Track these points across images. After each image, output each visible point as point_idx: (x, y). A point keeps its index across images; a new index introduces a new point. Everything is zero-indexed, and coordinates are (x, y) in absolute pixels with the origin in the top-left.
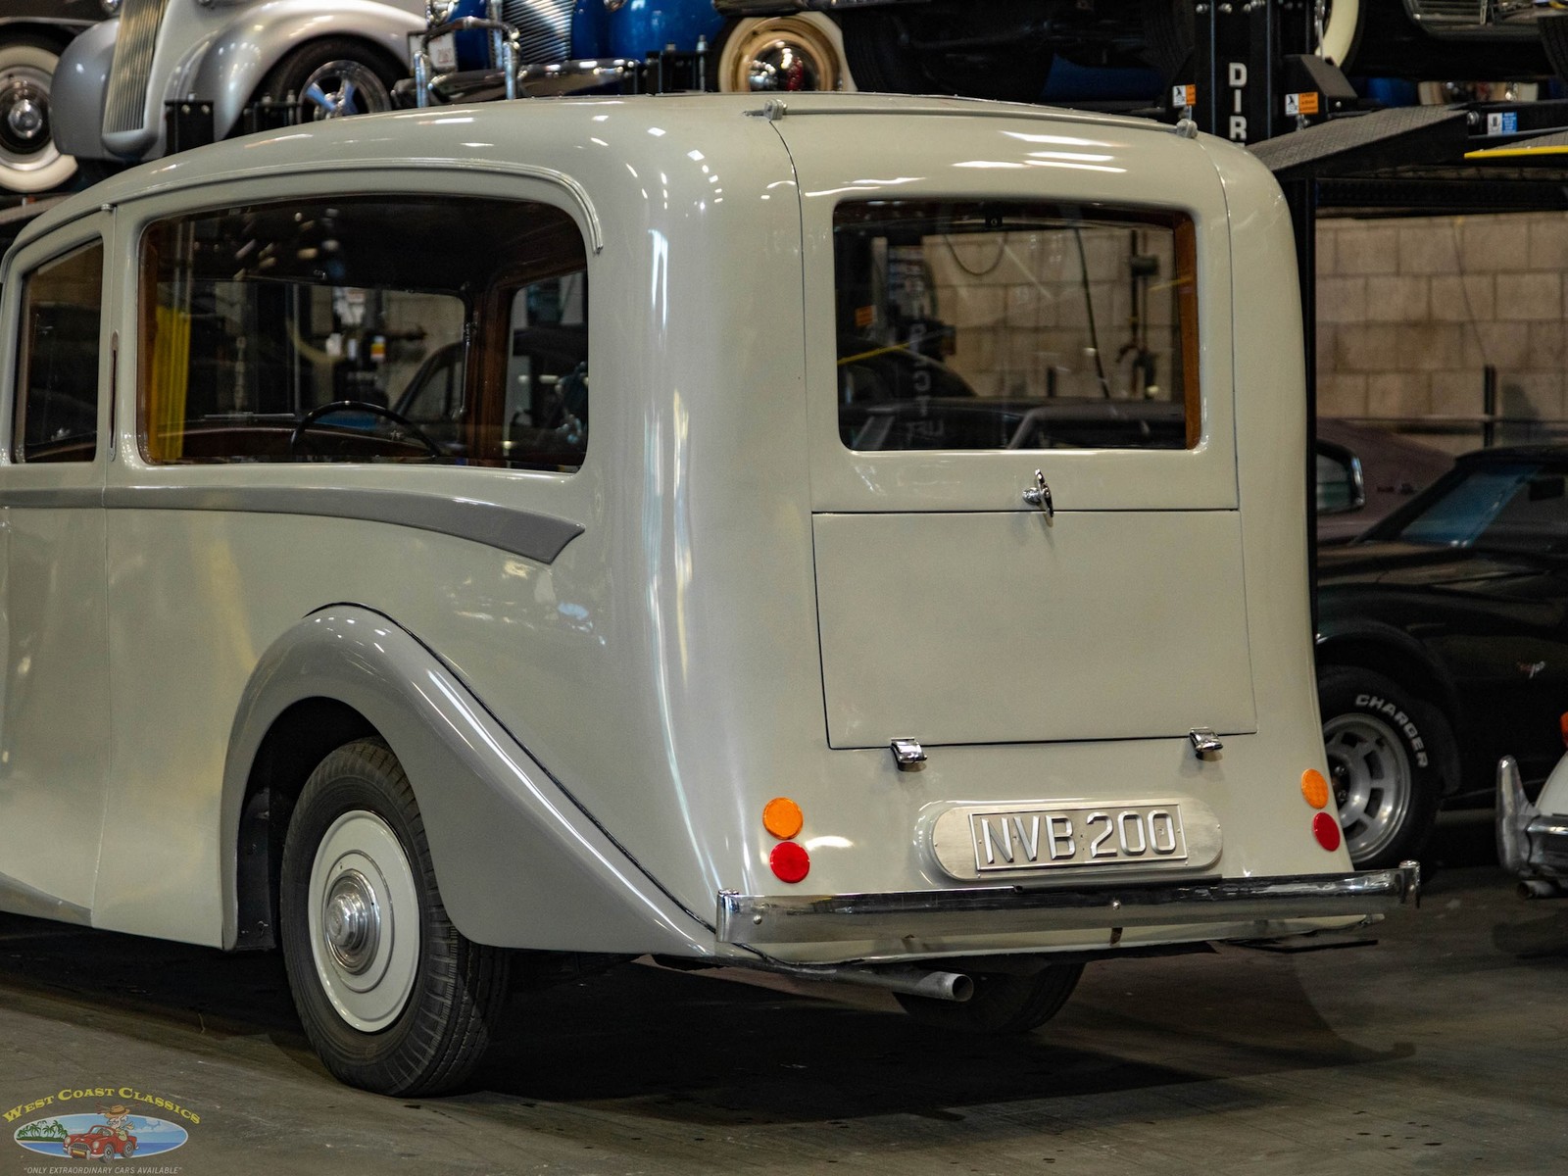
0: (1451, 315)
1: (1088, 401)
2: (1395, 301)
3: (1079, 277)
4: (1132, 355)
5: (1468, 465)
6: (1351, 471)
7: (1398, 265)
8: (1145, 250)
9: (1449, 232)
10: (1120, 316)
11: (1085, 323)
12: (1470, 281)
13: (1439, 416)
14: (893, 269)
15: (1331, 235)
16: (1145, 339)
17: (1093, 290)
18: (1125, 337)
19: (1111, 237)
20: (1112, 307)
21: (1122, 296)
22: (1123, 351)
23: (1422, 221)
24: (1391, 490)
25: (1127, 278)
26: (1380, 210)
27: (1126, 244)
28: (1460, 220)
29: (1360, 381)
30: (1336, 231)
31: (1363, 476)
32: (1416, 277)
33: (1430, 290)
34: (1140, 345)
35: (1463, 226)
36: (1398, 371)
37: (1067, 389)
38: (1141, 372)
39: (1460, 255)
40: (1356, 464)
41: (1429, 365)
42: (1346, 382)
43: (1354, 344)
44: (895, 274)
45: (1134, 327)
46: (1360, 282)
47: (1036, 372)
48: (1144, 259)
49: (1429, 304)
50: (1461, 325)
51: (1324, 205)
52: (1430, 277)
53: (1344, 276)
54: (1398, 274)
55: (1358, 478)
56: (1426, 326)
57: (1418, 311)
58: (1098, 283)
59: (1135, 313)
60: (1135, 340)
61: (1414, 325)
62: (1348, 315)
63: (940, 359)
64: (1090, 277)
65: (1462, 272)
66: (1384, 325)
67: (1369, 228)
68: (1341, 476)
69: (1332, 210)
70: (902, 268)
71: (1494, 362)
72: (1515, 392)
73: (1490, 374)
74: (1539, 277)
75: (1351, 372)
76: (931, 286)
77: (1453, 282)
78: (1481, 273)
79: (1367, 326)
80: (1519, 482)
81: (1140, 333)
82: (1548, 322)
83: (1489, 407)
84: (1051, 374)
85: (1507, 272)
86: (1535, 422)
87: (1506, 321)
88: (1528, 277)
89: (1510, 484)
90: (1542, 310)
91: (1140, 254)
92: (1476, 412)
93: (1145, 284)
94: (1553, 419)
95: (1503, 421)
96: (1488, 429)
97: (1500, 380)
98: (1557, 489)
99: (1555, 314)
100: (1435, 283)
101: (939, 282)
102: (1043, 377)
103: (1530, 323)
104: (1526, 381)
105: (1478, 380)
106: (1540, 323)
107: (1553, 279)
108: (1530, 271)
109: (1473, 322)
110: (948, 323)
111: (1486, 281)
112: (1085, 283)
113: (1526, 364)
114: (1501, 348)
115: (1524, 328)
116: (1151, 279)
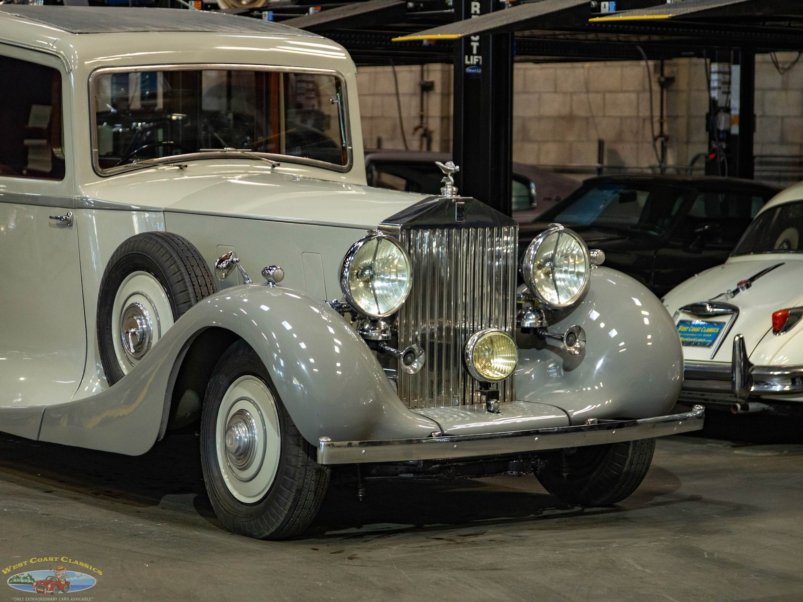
0: (582, 113)
1: (398, 151)
2: (553, 105)
3: (393, 91)
4: (420, 131)
5: (588, 185)
6: (529, 188)
7: (556, 88)
8: (428, 78)
9: (581, 71)
10: (414, 111)
11: (397, 115)
12: (591, 96)
13: (575, 164)
14: (299, 85)
15: (521, 72)
16: (427, 123)
17: (402, 99)
18: (417, 123)
19: (411, 71)
20: (411, 107)
21: (416, 101)
22: (416, 129)
23: (568, 65)
24: (550, 199)
25: (418, 90)
26: (547, 57)
27: (418, 75)
28: (587, 65)
29: (535, 146)
30: (525, 69)
31: (536, 191)
32: (565, 93)
33: (572, 100)
34: (425, 126)
35: (589, 69)
36: (555, 141)
37: (387, 145)
38: (425, 140)
39: (587, 82)
40: (533, 185)
41: (571, 138)
42: (529, 146)
43: (533, 127)
44: (301, 88)
45: (422, 117)
46: (537, 96)
47: (371, 139)
48: (427, 83)
49: (571, 107)
50: (587, 118)
51: (518, 54)
52: (572, 94)
53: (528, 93)
54: (555, 92)
55: (533, 191)
56: (569, 119)
57: (565, 111)
58: (404, 94)
59: (422, 110)
60: (422, 123)
61: (563, 118)
62: (530, 113)
63: (323, 131)
64: (400, 91)
65: (588, 92)
66: (548, 117)
67: (541, 69)
68: (525, 192)
69: (523, 57)
70: (304, 85)
71: (603, 137)
72: (613, 153)
73: (601, 144)
74: (627, 95)
75: (531, 141)
76: (318, 95)
77: (583, 96)
78: (597, 92)
79: (540, 118)
80: (614, 193)
81: (425, 120)
82: (630, 117)
83: (600, 160)
84: (379, 141)
85: (610, 92)
86: (623, 168)
87: (610, 117)
88: (621, 96)
89: (609, 195)
90: (628, 111)
91: (425, 79)
92: (594, 163)
93: (428, 95)
94: (632, 166)
95: (608, 167)
96: (599, 170)
97: (606, 147)
98: (633, 198)
99: (634, 113)
100: (574, 97)
101: (322, 93)
102: (375, 142)
103: (621, 118)
104: (619, 147)
105: (595, 147)
106: (627, 118)
107: (633, 96)
108: (622, 92)
109: (593, 117)
110: (327, 113)
111: (599, 97)
112: (397, 94)
113: (619, 138)
114: (607, 131)
115: (618, 121)
116: (431, 93)
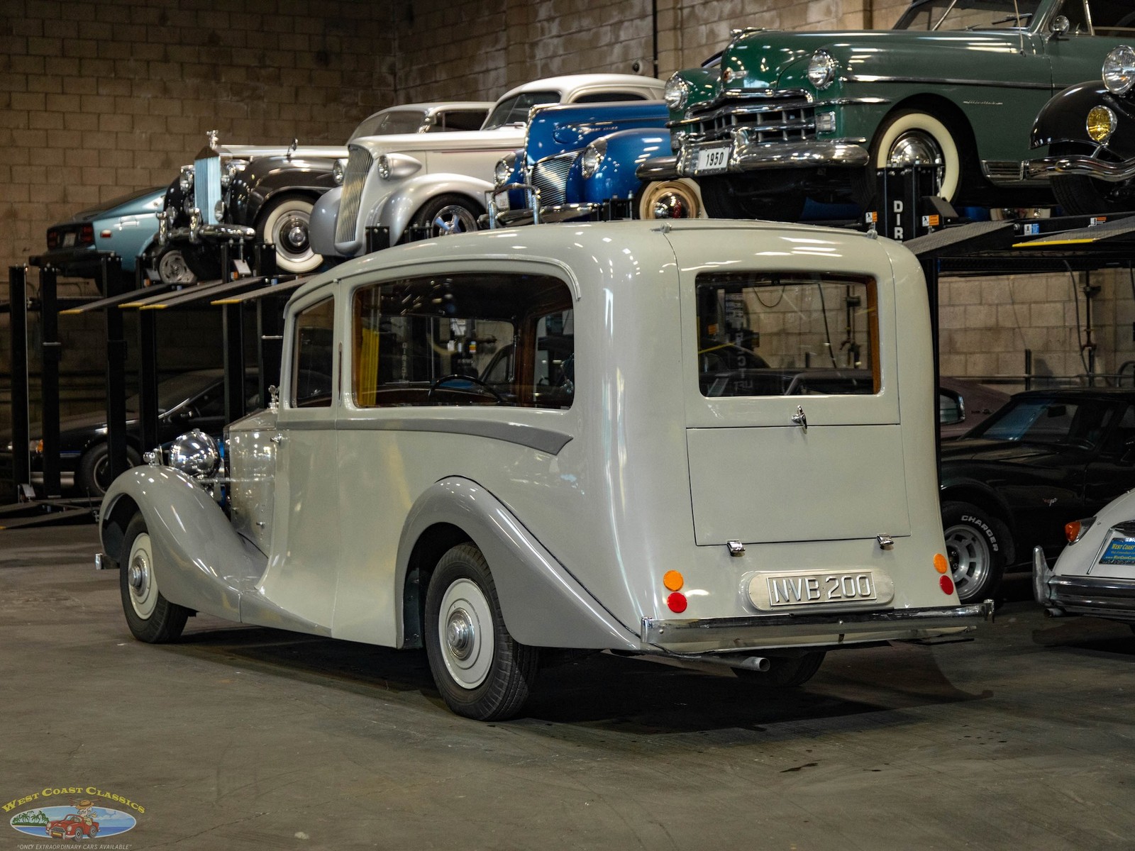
0: (1009, 324)
1: (826, 370)
2: (980, 317)
3: (821, 308)
4: (848, 346)
5: (1017, 399)
6: (957, 402)
7: (981, 299)
8: (854, 294)
9: (1006, 282)
10: (842, 326)
11: (823, 330)
12: (1016, 307)
13: (1002, 375)
14: (728, 304)
15: (946, 285)
16: (854, 339)
17: (827, 314)
18: (844, 337)
19: (837, 288)
20: (837, 322)
21: (842, 317)
22: (843, 344)
23: (993, 277)
24: (979, 412)
25: (845, 305)
26: (971, 272)
27: (844, 291)
28: (1012, 277)
29: (962, 357)
30: (950, 283)
31: (964, 405)
32: (990, 305)
33: (997, 312)
34: (852, 341)
35: (1013, 279)
36: (982, 352)
37: (815, 363)
38: (852, 354)
39: (1012, 294)
40: (961, 399)
41: (997, 349)
42: (956, 358)
43: (959, 339)
44: (729, 307)
45: (849, 332)
46: (962, 308)
48: (853, 298)
49: (997, 320)
50: (1014, 329)
51: (942, 270)
52: (997, 305)
53: (954, 305)
54: (981, 304)
55: (962, 406)
56: (995, 330)
57: (992, 322)
58: (831, 310)
59: (849, 325)
60: (849, 339)
61: (989, 329)
62: (957, 325)
63: (752, 349)
64: (826, 308)
65: (1013, 303)
66: (974, 329)
67: (966, 282)
68: (953, 405)
69: (947, 273)
70: (732, 304)
71: (1030, 347)
72: (1041, 363)
73: (1028, 354)
74: (1052, 305)
75: (958, 353)
76: (747, 313)
77: (1009, 307)
78: (1023, 303)
79: (966, 330)
80: (1043, 408)
81: (852, 335)
82: (1057, 327)
83: (1028, 370)
84: (807, 356)
85: (1036, 302)
86: (1051, 377)
87: (1036, 327)
88: (1047, 305)
89: (1038, 409)
90: (1054, 321)
91: (851, 295)
92: (1022, 373)
93: (854, 310)
94: (1060, 376)
95: (1035, 377)
96: (1027, 381)
97: (1033, 356)
98: (1063, 412)
99: (1060, 324)
100: (1000, 308)
101: (750, 311)
102: (803, 357)
103: (1048, 328)
104: (1046, 357)
105: (1022, 356)
106: (1053, 328)
107: (1059, 306)
108: (1048, 302)
109: (1019, 328)
110: (755, 331)
111: (1025, 307)
112: (824, 311)
113: (1046, 348)
114: (1034, 340)
115: (1045, 330)
116: (857, 308)
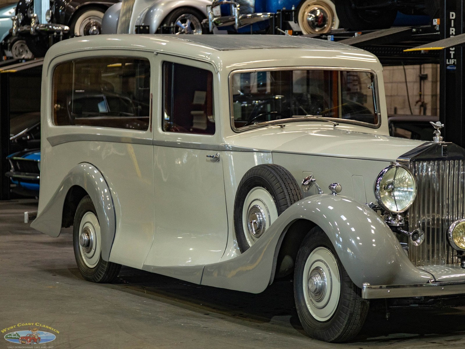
1: (407, 115)
3: (404, 80)
4: (420, 103)
8: (424, 72)
10: (416, 92)
11: (406, 94)
14: (348, 77)
16: (423, 99)
17: (408, 84)
18: (418, 98)
19: (414, 69)
20: (414, 89)
21: (417, 86)
22: (417, 102)
25: (418, 79)
27: (418, 70)
34: (422, 100)
37: (400, 112)
38: (422, 108)
45: (420, 95)
47: (391, 108)
48: (423, 75)
58: (410, 82)
59: (421, 91)
60: (420, 99)
63: (362, 104)
64: (407, 80)
70: (351, 77)
76: (360, 83)
81: (422, 97)
84: (396, 109)
91: (422, 73)
93: (424, 82)
101: (362, 82)
102: (393, 110)
110: (365, 94)
112: (406, 82)
116: (426, 81)
